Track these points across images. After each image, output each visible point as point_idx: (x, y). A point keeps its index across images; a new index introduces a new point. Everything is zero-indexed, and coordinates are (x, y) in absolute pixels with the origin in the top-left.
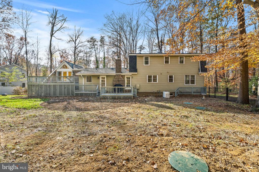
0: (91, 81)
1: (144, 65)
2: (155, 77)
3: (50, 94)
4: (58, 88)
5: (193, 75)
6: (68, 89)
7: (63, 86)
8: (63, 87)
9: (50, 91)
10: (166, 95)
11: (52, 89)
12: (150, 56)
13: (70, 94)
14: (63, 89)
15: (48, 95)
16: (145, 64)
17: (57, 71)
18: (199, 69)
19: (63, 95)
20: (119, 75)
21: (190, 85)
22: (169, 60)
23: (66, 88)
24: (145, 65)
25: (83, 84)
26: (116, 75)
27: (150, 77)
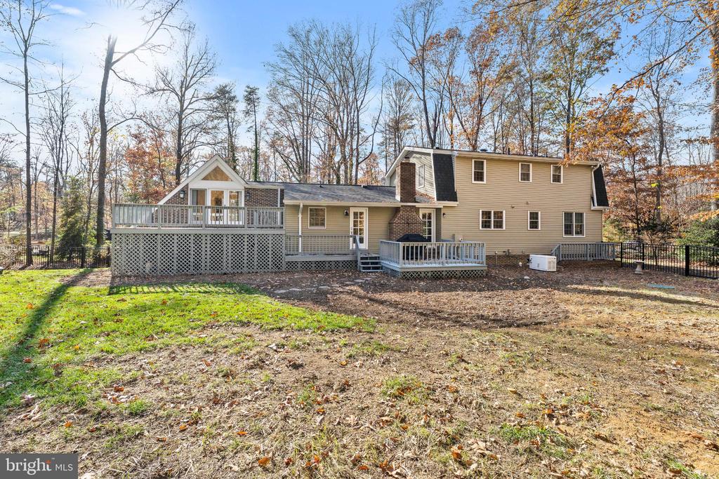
0: (323, 224)
1: (473, 182)
2: (499, 215)
3: (197, 266)
4: (227, 246)
5: (580, 211)
6: (263, 249)
7: (246, 240)
8: (246, 243)
9: (198, 254)
10: (550, 262)
11: (206, 247)
12: (488, 160)
13: (270, 263)
14: (246, 247)
15: (192, 268)
16: (475, 180)
17: (190, 187)
18: (592, 198)
19: (245, 269)
20: (409, 206)
21: (574, 236)
22: (529, 171)
23: (255, 246)
24: (476, 182)
25: (300, 234)
26: (402, 206)
27: (487, 214)
